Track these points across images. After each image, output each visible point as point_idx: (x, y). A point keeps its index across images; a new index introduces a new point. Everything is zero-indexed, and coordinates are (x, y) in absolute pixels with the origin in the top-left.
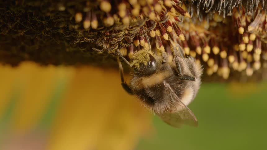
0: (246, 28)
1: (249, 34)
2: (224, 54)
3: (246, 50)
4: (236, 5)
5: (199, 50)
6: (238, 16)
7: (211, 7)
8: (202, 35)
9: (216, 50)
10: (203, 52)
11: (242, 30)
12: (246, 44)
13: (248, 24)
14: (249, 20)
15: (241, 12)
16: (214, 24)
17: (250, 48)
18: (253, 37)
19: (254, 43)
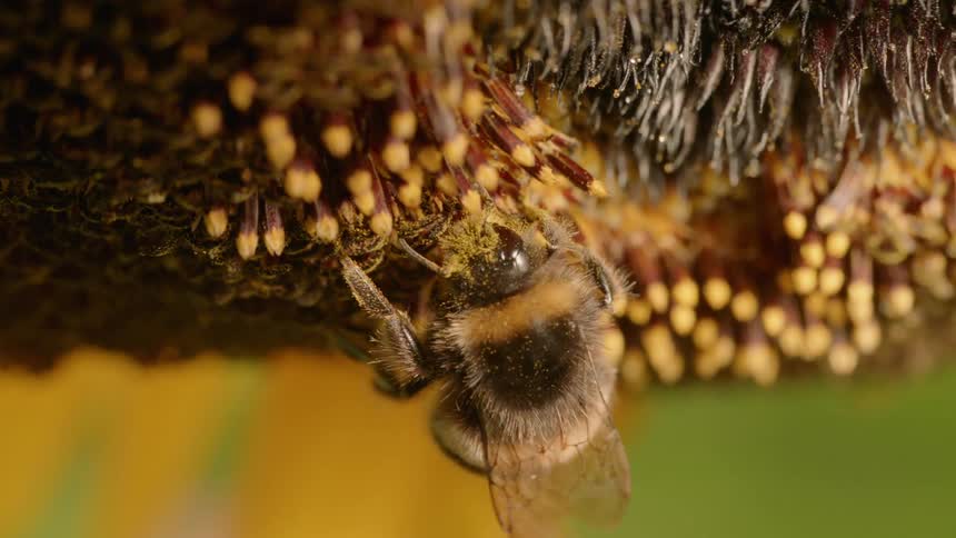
0: (810, 215)
1: (823, 237)
2: (745, 306)
3: (818, 288)
4: (768, 143)
5: (658, 295)
6: (783, 173)
7: (685, 151)
8: (667, 242)
9: (718, 293)
10: (672, 303)
11: (796, 225)
12: (819, 271)
13: (820, 199)
14: (822, 186)
15: (791, 160)
16: (707, 204)
17: (833, 280)
18: (839, 244)
19: (845, 264)
